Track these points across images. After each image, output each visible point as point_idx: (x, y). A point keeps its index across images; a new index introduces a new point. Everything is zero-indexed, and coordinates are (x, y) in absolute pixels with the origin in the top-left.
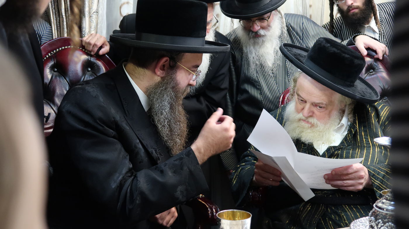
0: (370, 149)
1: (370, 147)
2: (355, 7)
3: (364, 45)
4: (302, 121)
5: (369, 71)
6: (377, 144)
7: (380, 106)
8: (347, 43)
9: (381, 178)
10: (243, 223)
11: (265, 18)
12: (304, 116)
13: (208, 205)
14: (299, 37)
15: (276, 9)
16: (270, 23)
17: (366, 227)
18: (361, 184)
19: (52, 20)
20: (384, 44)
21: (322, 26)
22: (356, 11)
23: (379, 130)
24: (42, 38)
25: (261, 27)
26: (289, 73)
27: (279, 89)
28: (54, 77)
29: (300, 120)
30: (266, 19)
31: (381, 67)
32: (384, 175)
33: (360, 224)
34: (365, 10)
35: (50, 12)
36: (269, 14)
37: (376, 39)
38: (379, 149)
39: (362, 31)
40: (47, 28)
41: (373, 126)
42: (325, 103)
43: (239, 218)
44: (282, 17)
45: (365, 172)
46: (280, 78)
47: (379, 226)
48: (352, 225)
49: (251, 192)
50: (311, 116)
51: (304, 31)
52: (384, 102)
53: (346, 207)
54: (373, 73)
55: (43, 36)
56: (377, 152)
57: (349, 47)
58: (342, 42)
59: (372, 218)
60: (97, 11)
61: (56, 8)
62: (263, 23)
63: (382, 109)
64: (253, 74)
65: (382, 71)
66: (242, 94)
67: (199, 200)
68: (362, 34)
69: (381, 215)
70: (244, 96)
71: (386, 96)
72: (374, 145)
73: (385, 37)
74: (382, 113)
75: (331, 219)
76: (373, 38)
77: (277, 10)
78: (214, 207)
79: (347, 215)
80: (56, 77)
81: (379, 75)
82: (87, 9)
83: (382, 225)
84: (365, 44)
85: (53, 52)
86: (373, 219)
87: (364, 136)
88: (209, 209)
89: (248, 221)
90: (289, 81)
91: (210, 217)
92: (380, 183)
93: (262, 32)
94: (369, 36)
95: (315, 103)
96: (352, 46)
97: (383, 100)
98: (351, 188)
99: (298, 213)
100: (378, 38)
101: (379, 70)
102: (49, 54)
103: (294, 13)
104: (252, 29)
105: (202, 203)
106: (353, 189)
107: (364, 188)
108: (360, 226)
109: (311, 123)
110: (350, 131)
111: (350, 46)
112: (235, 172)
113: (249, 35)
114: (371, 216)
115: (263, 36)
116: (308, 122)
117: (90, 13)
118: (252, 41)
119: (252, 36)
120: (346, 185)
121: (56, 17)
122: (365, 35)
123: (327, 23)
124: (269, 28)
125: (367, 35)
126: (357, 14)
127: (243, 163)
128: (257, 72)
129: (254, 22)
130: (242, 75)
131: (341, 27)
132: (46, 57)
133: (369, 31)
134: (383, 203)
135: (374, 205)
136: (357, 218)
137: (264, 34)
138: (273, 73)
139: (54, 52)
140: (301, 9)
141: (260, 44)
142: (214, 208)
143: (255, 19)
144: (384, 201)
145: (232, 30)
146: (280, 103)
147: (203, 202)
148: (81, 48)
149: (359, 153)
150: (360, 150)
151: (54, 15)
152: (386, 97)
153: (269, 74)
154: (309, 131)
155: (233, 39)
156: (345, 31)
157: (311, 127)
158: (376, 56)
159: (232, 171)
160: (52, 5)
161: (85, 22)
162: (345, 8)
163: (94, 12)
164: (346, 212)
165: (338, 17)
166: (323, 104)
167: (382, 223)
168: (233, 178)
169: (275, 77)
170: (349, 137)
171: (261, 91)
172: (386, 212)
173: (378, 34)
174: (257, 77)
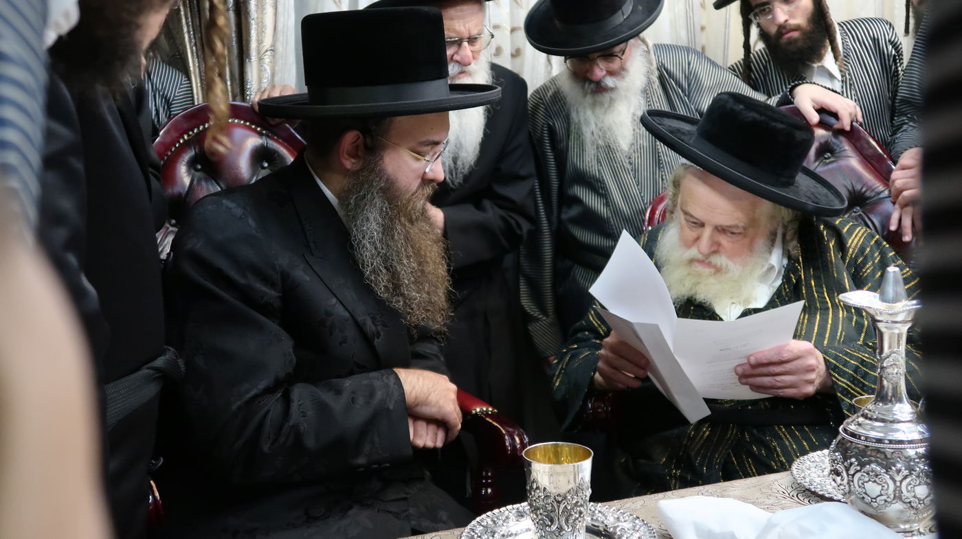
0: (829, 314)
1: (828, 308)
2: (793, 27)
3: (813, 104)
4: (696, 264)
5: (823, 156)
6: (842, 303)
7: (846, 226)
8: (778, 101)
9: (850, 372)
10: (576, 469)
11: (616, 54)
12: (701, 253)
13: (504, 429)
14: (682, 92)
15: (636, 35)
16: (625, 63)
17: (823, 471)
18: (811, 382)
19: (192, 69)
20: (852, 99)
21: (729, 68)
22: (795, 35)
23: (845, 275)
24: (171, 104)
25: (607, 71)
26: (662, 163)
27: (643, 195)
28: (195, 182)
29: (692, 261)
30: (617, 56)
31: (846, 147)
32: (857, 367)
33: (812, 464)
34: (812, 32)
35: (187, 52)
36: (622, 46)
37: (836, 92)
38: (845, 313)
39: (807, 75)
40: (181, 84)
41: (832, 267)
42: (741, 224)
43: (567, 457)
44: (648, 52)
45: (817, 360)
46: (645, 173)
47: (852, 472)
48: (794, 466)
49: (591, 402)
50: (715, 252)
51: (691, 77)
52: (852, 218)
53: (781, 429)
54: (832, 160)
55: (173, 100)
56: (841, 319)
57: (781, 108)
58: (768, 99)
59: (837, 454)
60: (272, 48)
61: (198, 44)
62: (611, 62)
63: (850, 232)
64: (592, 166)
65: (849, 155)
66: (569, 206)
67: (488, 419)
68: (807, 83)
69: (854, 448)
70: (574, 211)
71: (859, 206)
72: (835, 306)
73: (853, 87)
74: (850, 241)
75: (751, 454)
76: (829, 89)
77: (639, 38)
78: (516, 433)
79: (783, 447)
80: (199, 180)
81: (842, 163)
82: (253, 45)
83: (858, 468)
84: (813, 101)
85: (193, 132)
86: (839, 457)
87: (814, 289)
88: (506, 437)
89: (587, 465)
90: (662, 180)
91: (509, 452)
92: (849, 383)
93: (610, 82)
94: (822, 86)
95: (721, 226)
96: (788, 106)
97: (850, 214)
98: (790, 392)
99: (685, 442)
100: (839, 90)
101: (844, 154)
102: (186, 137)
103: (671, 44)
104: (588, 75)
105: (494, 425)
106: (795, 394)
107: (818, 393)
108: (811, 469)
109: (715, 266)
110: (787, 278)
111: (784, 107)
112: (558, 363)
113: (583, 87)
114: (834, 452)
115: (612, 89)
116: (709, 265)
117: (259, 52)
118: (589, 99)
119: (589, 91)
120: (779, 384)
121: (199, 62)
122: (814, 83)
123: (739, 62)
124: (623, 73)
125: (818, 85)
126: (796, 40)
127: (573, 344)
128: (599, 161)
129: (593, 62)
130: (569, 168)
131: (765, 68)
132: (179, 142)
133: (821, 76)
134: (859, 425)
135: (841, 429)
136: (804, 452)
137: (613, 86)
138: (630, 163)
139: (195, 131)
140: (683, 34)
141: (606, 105)
142: (518, 435)
143: (596, 55)
144: (861, 420)
145: (548, 79)
146: (646, 223)
147: (494, 423)
148: (248, 124)
149: (806, 321)
150: (807, 317)
151: (195, 57)
152: (858, 208)
153: (623, 165)
154: (712, 280)
155: (551, 96)
156: (774, 76)
157: (715, 273)
158: (837, 126)
159: (552, 358)
160: (190, 37)
161: (252, 70)
162: (773, 30)
163: (267, 51)
164: (782, 439)
165: (760, 50)
166: (737, 227)
167: (857, 465)
168: (554, 375)
169: (635, 171)
170: (785, 289)
171: (607, 199)
172: (866, 443)
173: (839, 81)
174: (598, 171)
